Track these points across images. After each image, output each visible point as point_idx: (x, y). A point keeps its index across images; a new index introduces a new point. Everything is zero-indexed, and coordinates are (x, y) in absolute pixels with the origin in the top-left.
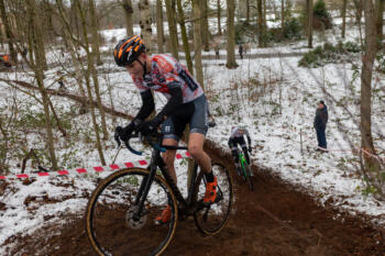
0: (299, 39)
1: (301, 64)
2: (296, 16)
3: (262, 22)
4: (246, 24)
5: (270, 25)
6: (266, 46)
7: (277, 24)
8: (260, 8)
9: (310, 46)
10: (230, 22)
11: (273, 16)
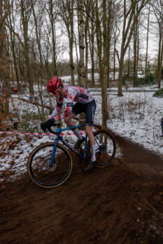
0: (154, 84)
1: (154, 96)
2: (153, 72)
3: (135, 74)
4: (128, 76)
5: (139, 76)
6: (137, 87)
7: (143, 76)
8: (135, 68)
9: (159, 87)
10: (120, 74)
11: (141, 72)
